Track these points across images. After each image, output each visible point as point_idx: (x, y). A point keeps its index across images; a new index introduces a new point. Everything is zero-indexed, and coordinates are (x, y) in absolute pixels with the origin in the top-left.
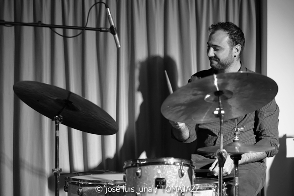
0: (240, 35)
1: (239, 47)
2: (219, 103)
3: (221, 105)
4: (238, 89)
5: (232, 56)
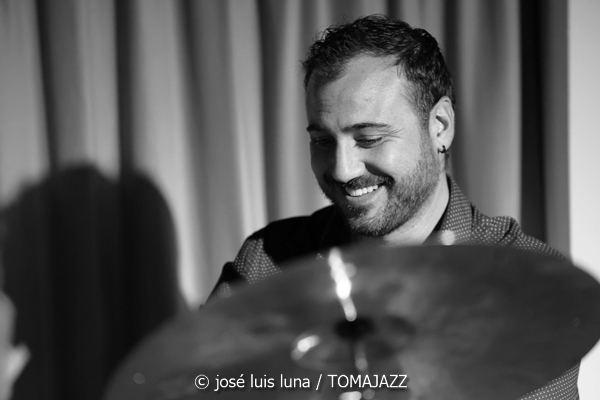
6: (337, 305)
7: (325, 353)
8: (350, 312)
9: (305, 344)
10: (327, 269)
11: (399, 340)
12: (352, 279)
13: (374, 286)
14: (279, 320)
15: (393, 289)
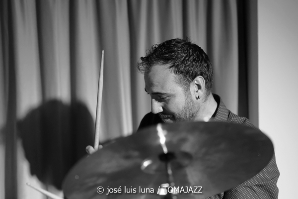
0: (194, 60)
1: (200, 80)
2: (167, 175)
3: (171, 178)
4: (204, 150)
5: (192, 100)
6: (160, 146)
7: (154, 167)
8: (165, 150)
9: (146, 164)
10: (156, 132)
11: (186, 162)
12: (166, 136)
13: (175, 140)
14: (136, 154)
15: (184, 140)
